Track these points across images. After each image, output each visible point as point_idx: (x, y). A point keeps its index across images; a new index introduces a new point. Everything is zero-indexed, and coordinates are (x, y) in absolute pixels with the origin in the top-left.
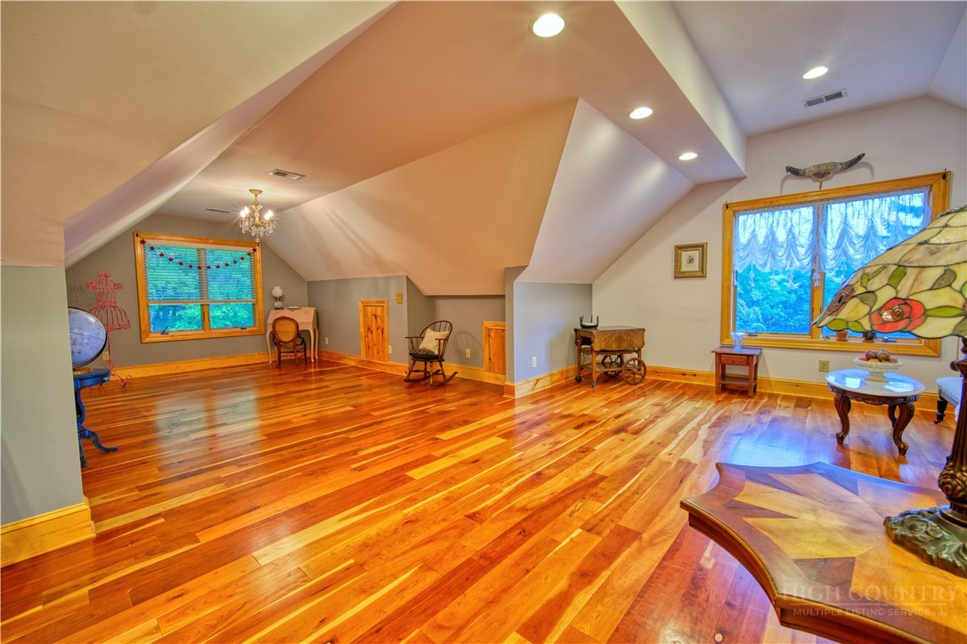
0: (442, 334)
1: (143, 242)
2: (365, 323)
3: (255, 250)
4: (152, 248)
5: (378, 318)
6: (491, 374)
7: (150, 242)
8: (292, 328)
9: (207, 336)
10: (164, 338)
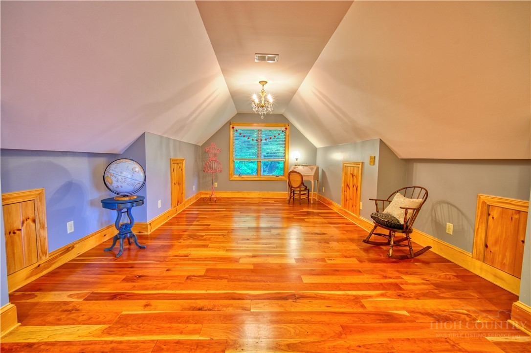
0: (414, 202)
1: (233, 128)
2: (345, 180)
3: (286, 129)
4: (236, 131)
5: (354, 177)
6: (485, 266)
7: (236, 128)
8: (299, 179)
9: (257, 179)
10: (240, 178)
